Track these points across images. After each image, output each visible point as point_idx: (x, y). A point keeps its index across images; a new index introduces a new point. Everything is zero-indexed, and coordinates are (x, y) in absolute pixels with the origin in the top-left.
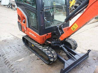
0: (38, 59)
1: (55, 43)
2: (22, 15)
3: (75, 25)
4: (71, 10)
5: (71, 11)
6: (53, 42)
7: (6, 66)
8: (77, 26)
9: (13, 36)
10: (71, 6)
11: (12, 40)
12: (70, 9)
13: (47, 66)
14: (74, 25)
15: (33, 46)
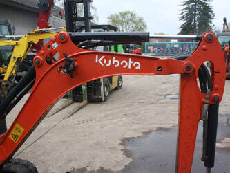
3: (17, 129)
4: (9, 88)
8: (22, 130)
10: (6, 78)
14: (14, 129)
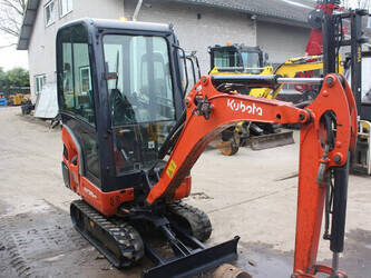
0: (98, 258)
1: (137, 213)
2: (71, 144)
5: (241, 139)
6: (133, 209)
7: (14, 270)
8: (175, 166)
9: (48, 207)
11: (42, 215)
12: (240, 133)
13: (116, 272)
15: (92, 224)
